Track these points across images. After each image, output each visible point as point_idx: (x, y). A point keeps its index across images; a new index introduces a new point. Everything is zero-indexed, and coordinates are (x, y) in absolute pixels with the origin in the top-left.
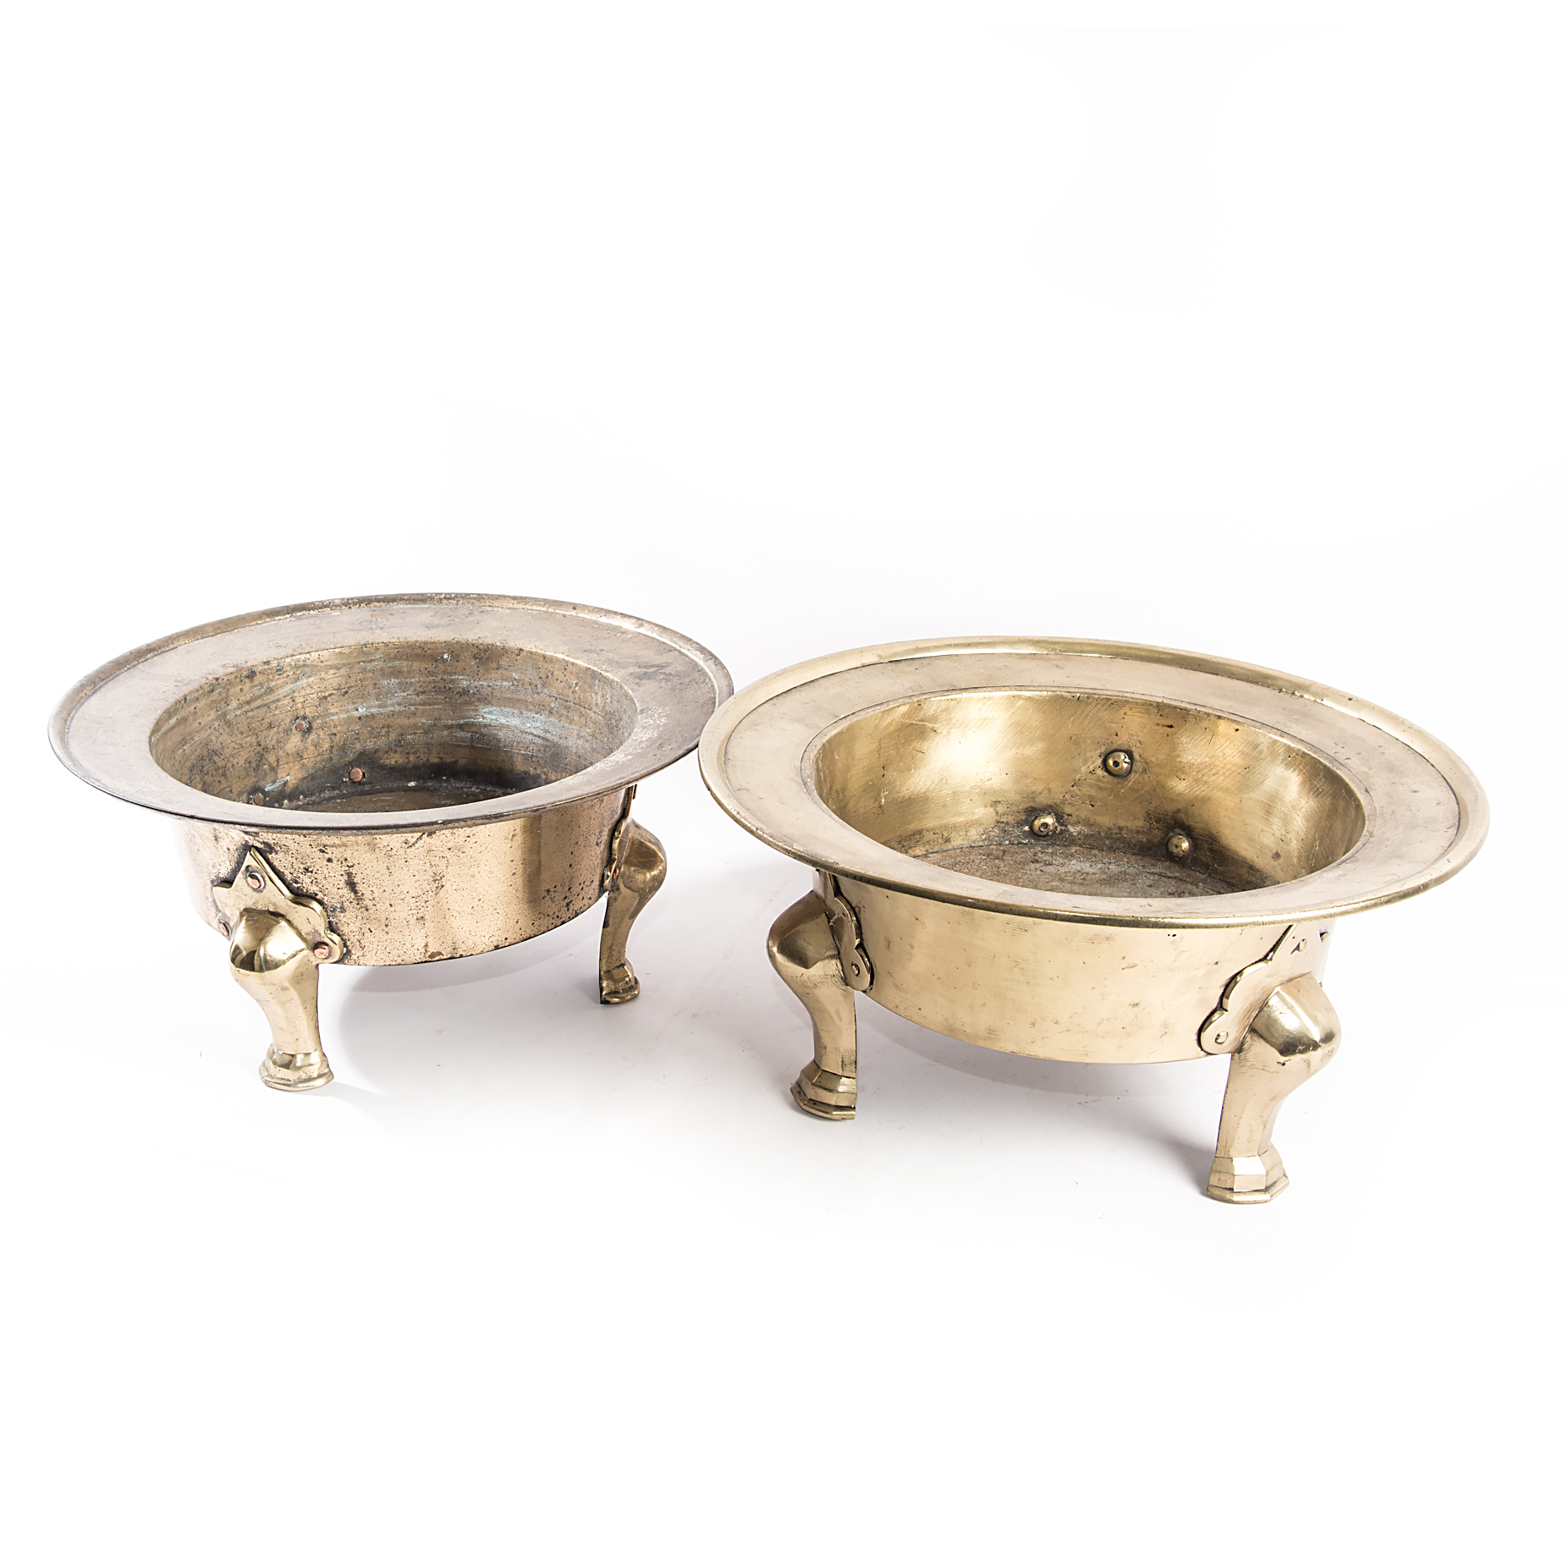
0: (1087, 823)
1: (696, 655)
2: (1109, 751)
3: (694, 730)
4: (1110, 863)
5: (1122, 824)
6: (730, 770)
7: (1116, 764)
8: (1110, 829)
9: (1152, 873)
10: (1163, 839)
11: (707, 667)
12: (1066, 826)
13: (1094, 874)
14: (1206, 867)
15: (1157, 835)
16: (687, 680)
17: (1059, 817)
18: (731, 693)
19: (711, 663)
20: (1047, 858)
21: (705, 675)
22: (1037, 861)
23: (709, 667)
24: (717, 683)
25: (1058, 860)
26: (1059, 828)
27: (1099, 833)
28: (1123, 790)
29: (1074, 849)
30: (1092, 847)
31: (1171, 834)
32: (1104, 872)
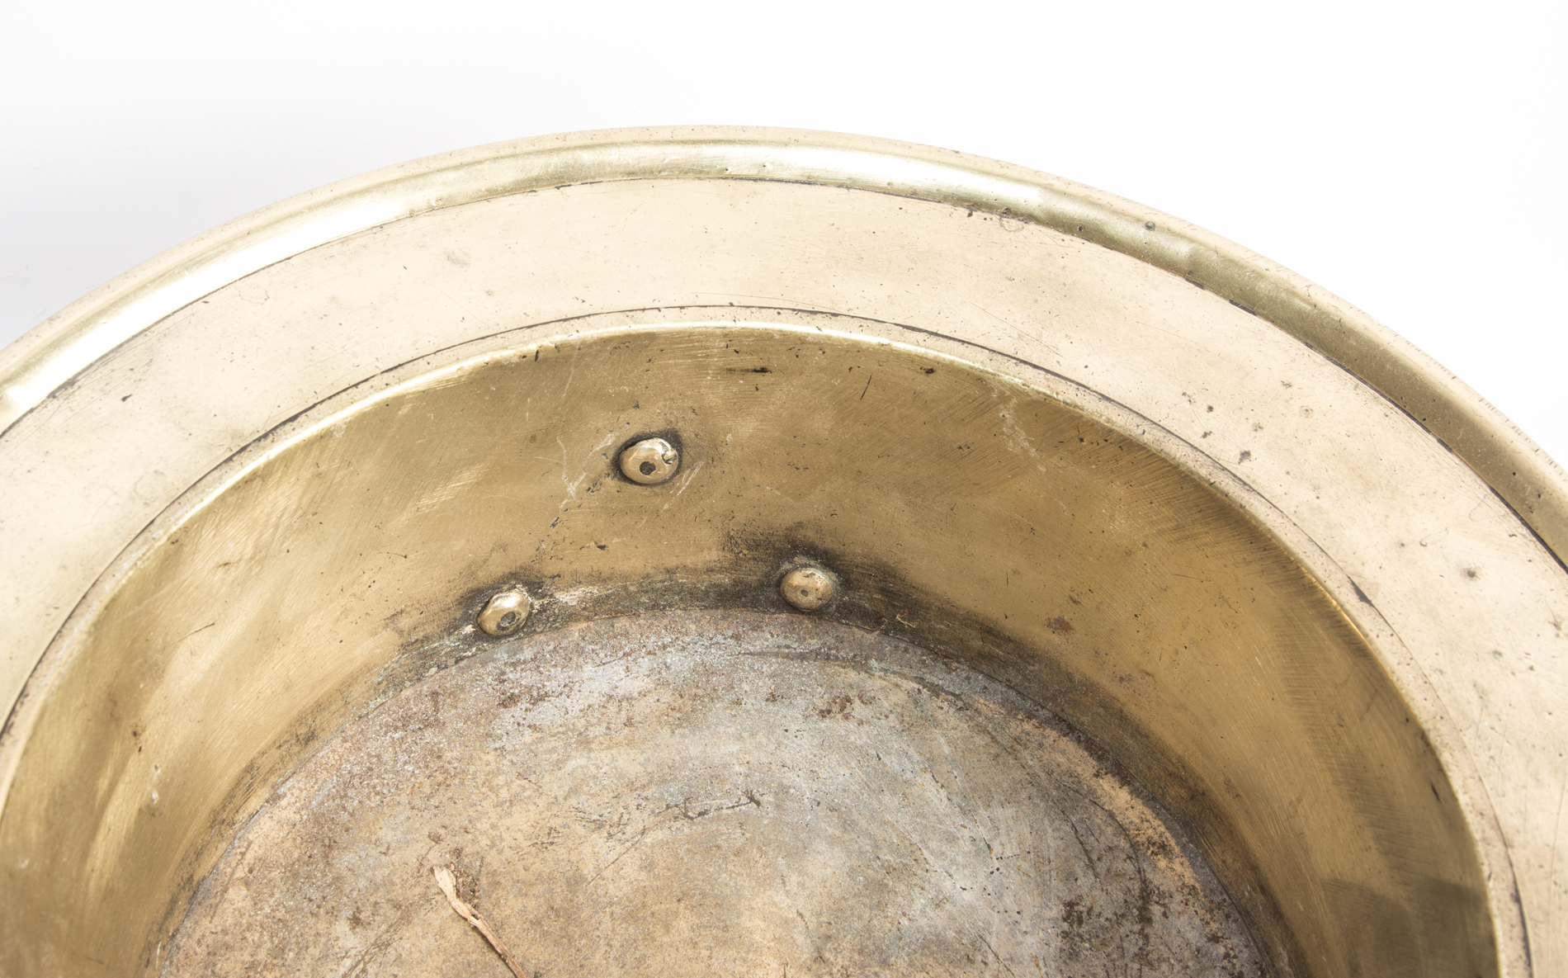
0: (597, 578)
2: (623, 440)
4: (665, 647)
5: (672, 562)
7: (647, 467)
8: (647, 576)
10: (767, 575)
12: (552, 596)
13: (643, 694)
14: (872, 620)
15: (753, 573)
17: (534, 585)
20: (528, 679)
25: (555, 678)
26: (537, 604)
27: (625, 588)
28: (666, 507)
29: (576, 629)
30: (615, 614)
31: (786, 566)
32: (662, 683)
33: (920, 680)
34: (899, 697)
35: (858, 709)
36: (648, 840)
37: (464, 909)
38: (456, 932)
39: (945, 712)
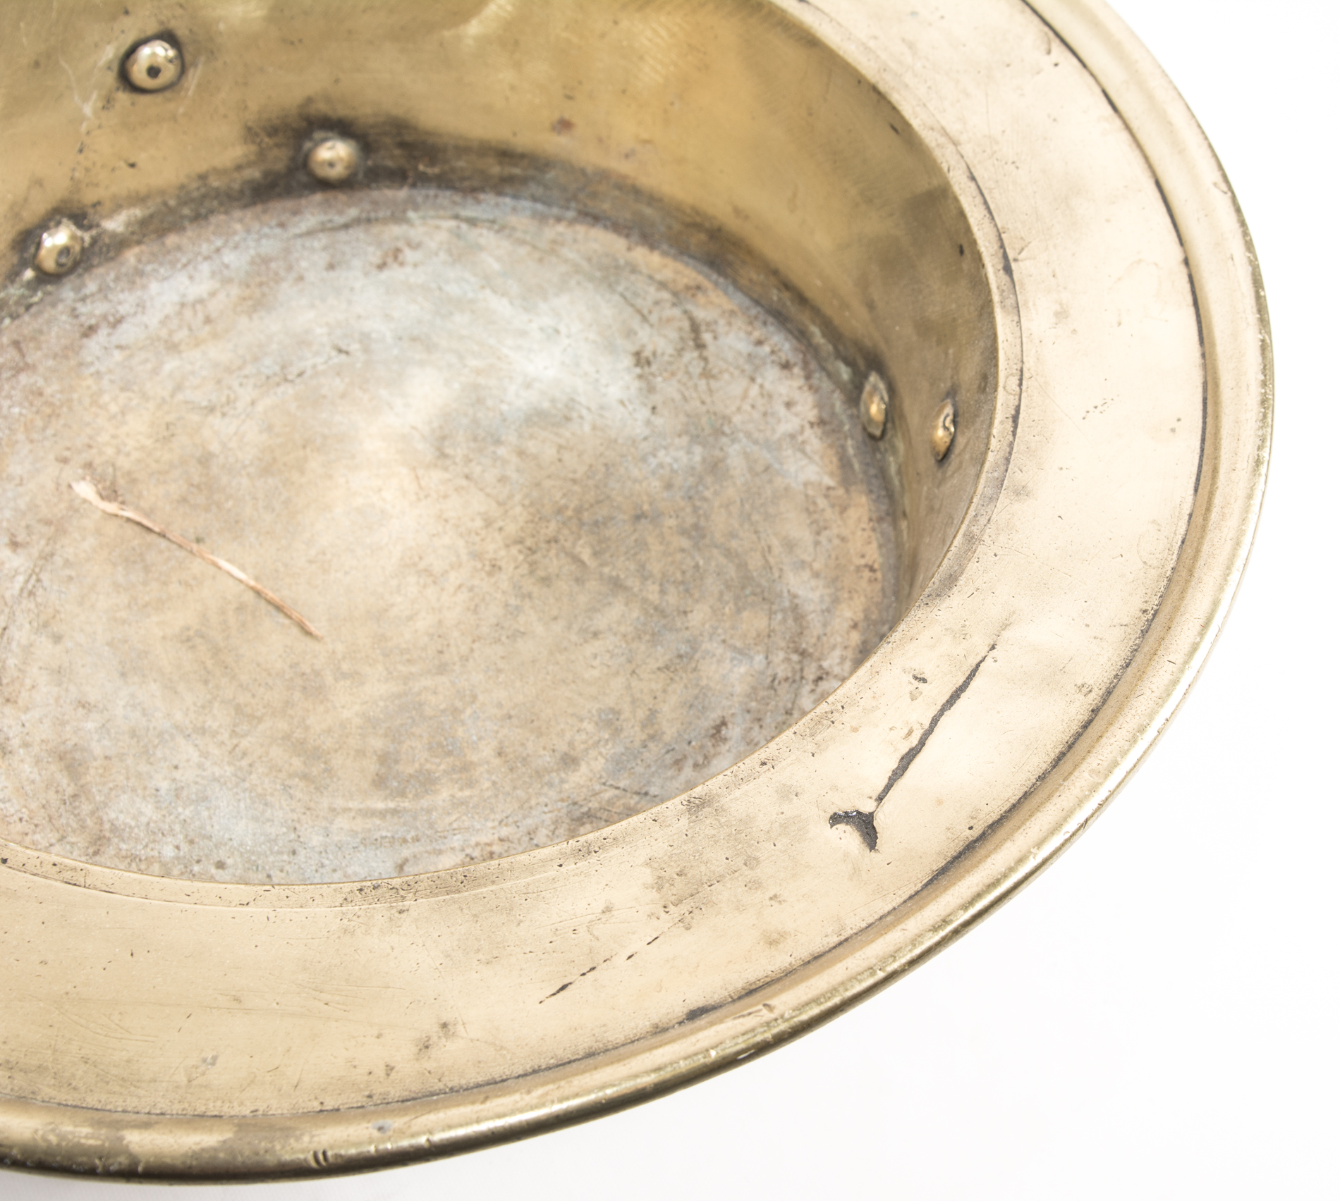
0: (138, 199)
2: (123, 50)
4: (218, 250)
5: (202, 167)
7: (153, 71)
8: (182, 187)
9: (310, 233)
10: (293, 159)
12: (98, 226)
13: (213, 294)
14: (398, 177)
15: (279, 158)
17: (79, 218)
20: (100, 308)
22: (90, 331)
25: (125, 301)
26: (87, 237)
27: (165, 204)
28: (181, 110)
29: (131, 256)
30: (162, 233)
31: (308, 145)
32: (227, 281)
33: (457, 217)
34: (442, 236)
35: (409, 255)
36: (260, 407)
37: (112, 507)
38: (111, 528)
39: (485, 236)
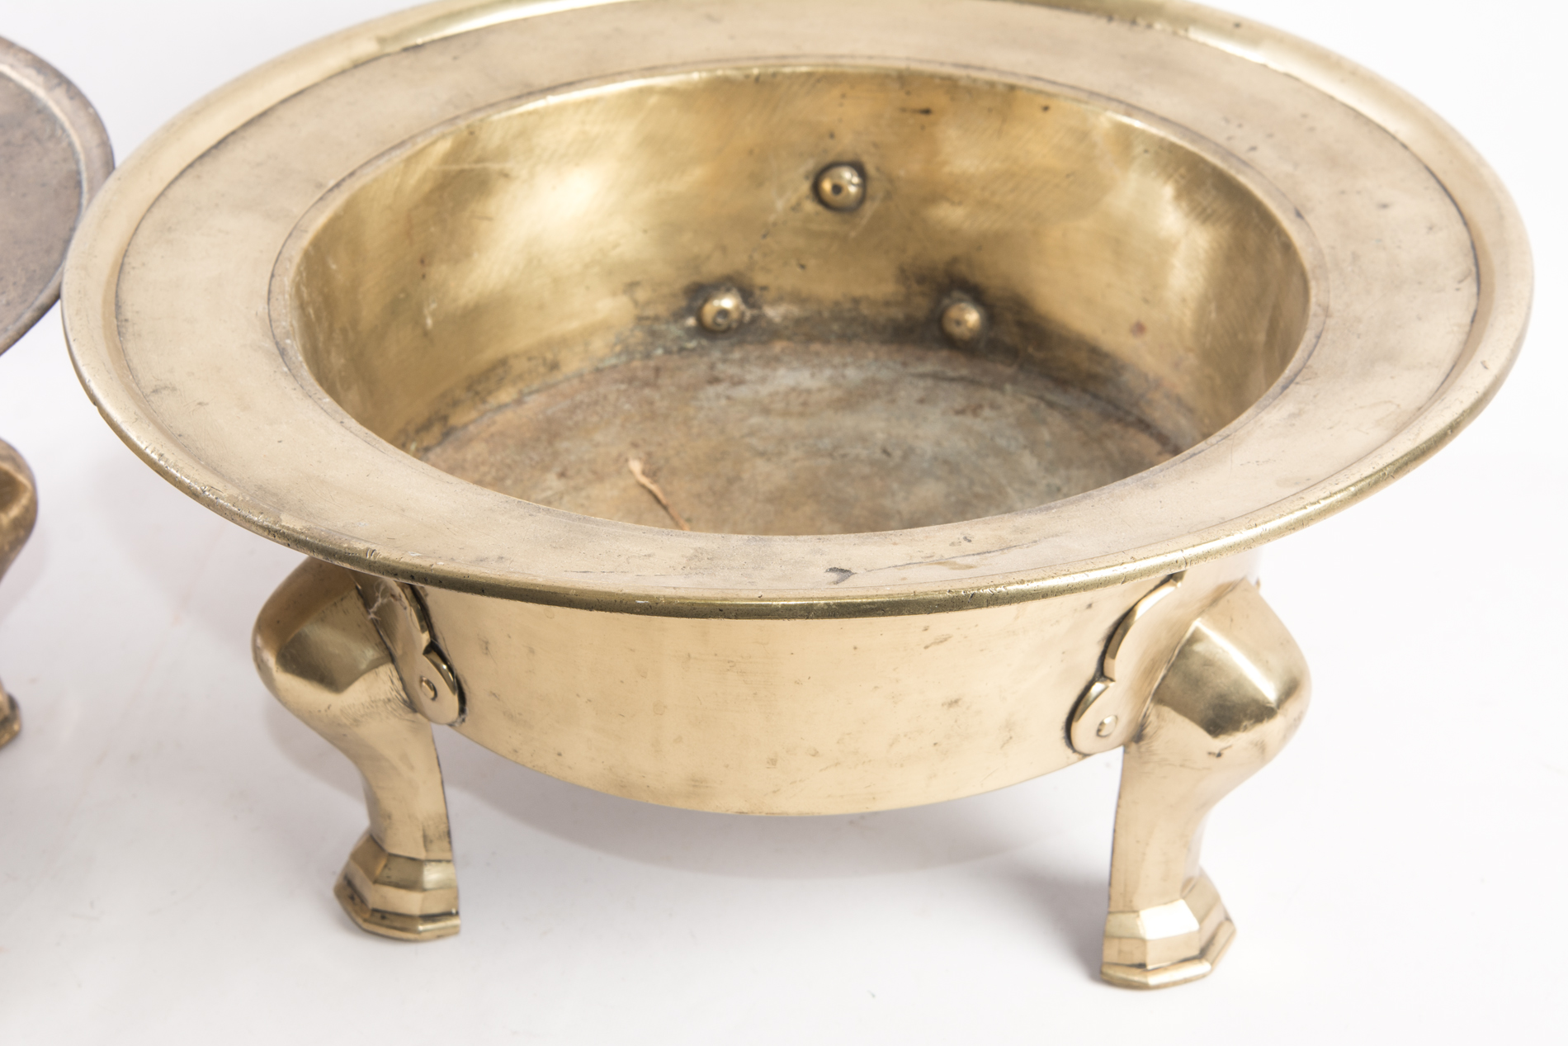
0: (798, 298)
1: (28, 77)
2: (821, 167)
3: (48, 251)
4: (845, 364)
5: (858, 291)
6: (131, 347)
7: (837, 189)
8: (837, 303)
9: (922, 376)
10: (931, 312)
11: (56, 103)
12: (759, 307)
13: (820, 390)
14: (1012, 354)
15: (921, 306)
16: (18, 135)
17: (747, 295)
18: (109, 165)
19: (60, 93)
20: (733, 370)
21: (51, 119)
22: (714, 380)
23: (58, 103)
24: (80, 138)
25: (754, 372)
26: (749, 314)
27: (820, 313)
28: (853, 234)
29: (778, 347)
30: (810, 339)
31: (946, 301)
32: (837, 385)
33: (1041, 398)
34: (1021, 407)
35: (987, 412)
36: (798, 465)
37: (645, 481)
38: (636, 492)
39: (1056, 419)
